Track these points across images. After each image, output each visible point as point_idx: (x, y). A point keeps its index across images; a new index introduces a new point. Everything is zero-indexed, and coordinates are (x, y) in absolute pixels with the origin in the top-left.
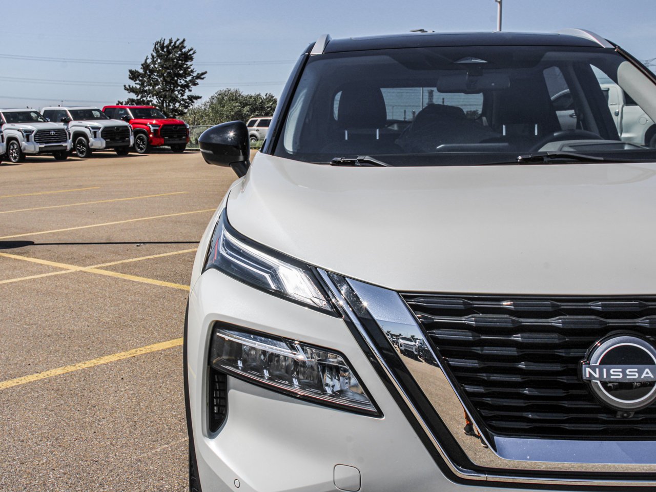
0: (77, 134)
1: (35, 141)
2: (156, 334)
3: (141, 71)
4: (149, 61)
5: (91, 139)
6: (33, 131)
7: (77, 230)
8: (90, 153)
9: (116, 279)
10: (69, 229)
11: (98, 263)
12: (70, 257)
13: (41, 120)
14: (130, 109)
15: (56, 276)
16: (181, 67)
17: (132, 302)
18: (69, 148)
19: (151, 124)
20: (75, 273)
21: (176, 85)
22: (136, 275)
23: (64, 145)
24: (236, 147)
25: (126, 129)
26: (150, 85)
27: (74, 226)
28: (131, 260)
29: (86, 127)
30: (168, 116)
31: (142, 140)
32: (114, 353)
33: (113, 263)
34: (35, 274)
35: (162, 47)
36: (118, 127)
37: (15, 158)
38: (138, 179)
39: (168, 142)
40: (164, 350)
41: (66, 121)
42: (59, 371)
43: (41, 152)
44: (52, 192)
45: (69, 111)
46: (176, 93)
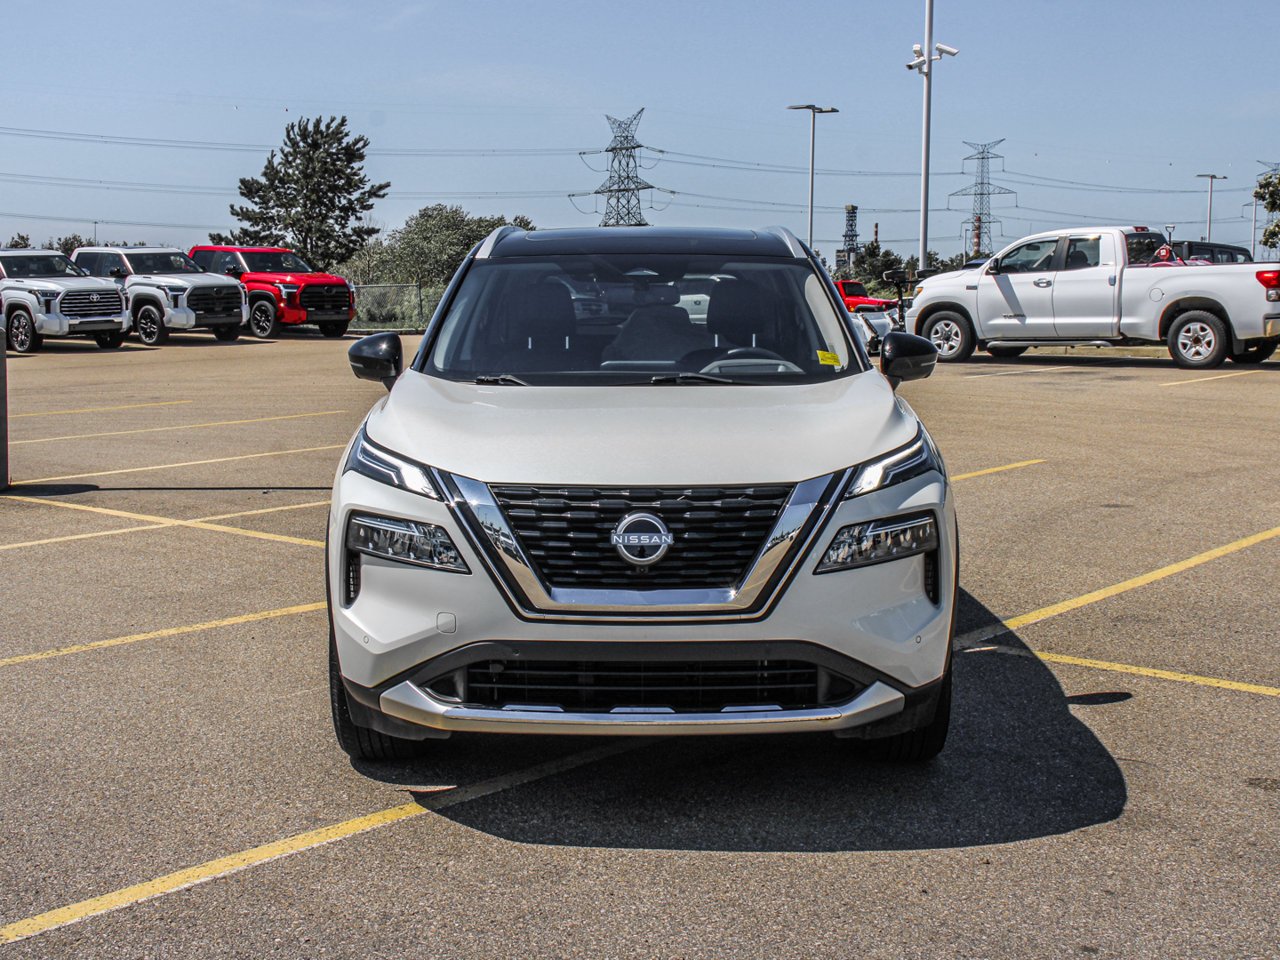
0: (141, 301)
1: (61, 311)
2: (294, 597)
3: (263, 180)
4: (277, 160)
5: (169, 311)
6: (59, 294)
7: (164, 469)
8: (166, 337)
9: (235, 537)
10: (150, 468)
11: (206, 516)
12: (161, 507)
13: (73, 272)
14: (243, 253)
15: (144, 531)
16: (339, 172)
17: (260, 562)
18: (125, 326)
19: (283, 284)
20: (173, 528)
21: (332, 207)
22: (263, 531)
23: (117, 320)
24: (388, 361)
25: (234, 291)
26: (282, 206)
27: (158, 464)
28: (254, 512)
29: (159, 287)
30: (315, 268)
31: (264, 312)
32: (240, 615)
33: (229, 516)
34: (111, 528)
35: (304, 134)
36: (221, 288)
37: (22, 343)
38: (259, 388)
39: (315, 318)
40: (306, 613)
41: (121, 275)
42: (173, 631)
43: (73, 332)
44: (107, 408)
45: (127, 255)
46: (331, 221)
